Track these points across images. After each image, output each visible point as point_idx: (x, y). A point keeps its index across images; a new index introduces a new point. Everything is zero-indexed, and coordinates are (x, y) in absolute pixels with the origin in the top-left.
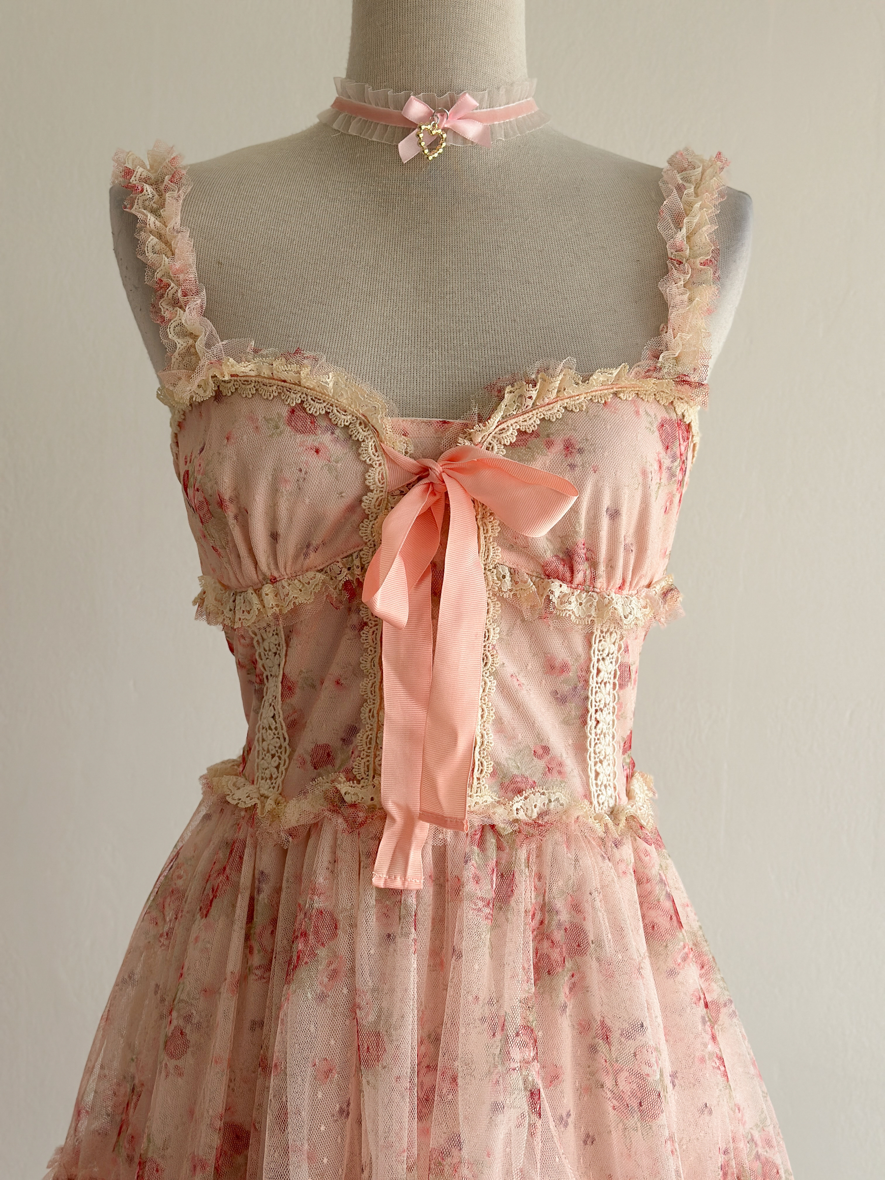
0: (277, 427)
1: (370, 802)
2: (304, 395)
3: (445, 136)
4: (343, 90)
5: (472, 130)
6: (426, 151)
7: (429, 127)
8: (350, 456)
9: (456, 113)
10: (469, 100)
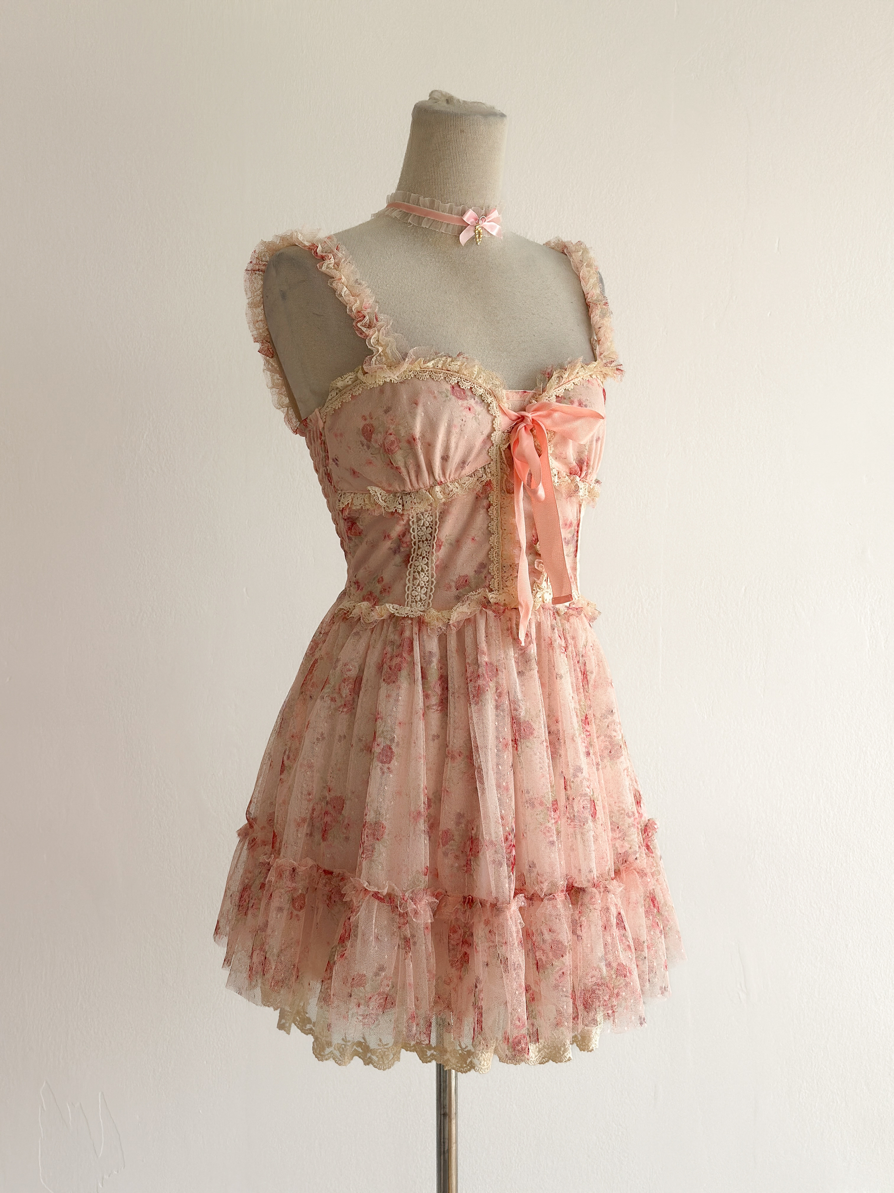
0: (447, 396)
1: (503, 602)
2: (460, 378)
5: (494, 229)
8: (485, 411)
9: (488, 220)
10: (495, 212)
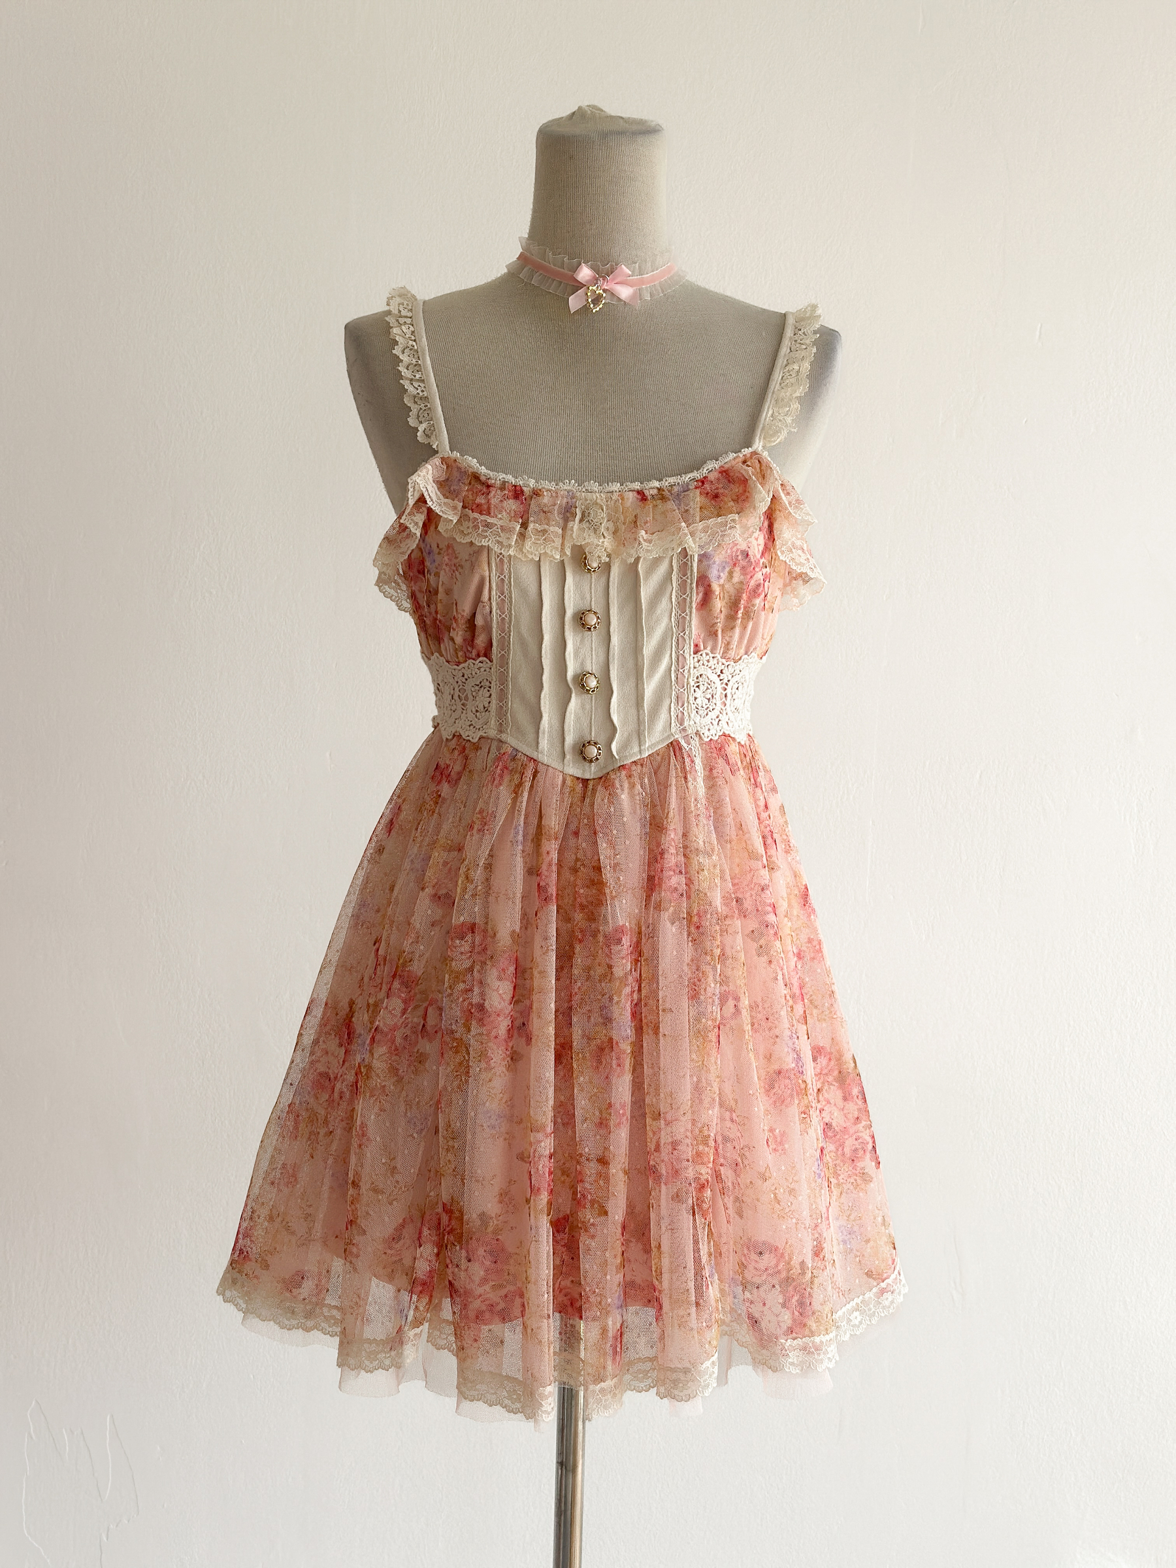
3: (604, 295)
4: (526, 249)
5: (625, 292)
6: (592, 306)
7: (594, 288)
9: (613, 280)
10: (625, 269)
